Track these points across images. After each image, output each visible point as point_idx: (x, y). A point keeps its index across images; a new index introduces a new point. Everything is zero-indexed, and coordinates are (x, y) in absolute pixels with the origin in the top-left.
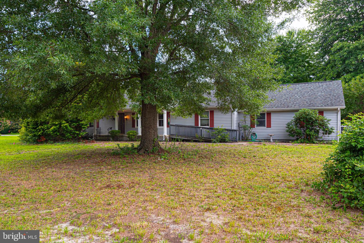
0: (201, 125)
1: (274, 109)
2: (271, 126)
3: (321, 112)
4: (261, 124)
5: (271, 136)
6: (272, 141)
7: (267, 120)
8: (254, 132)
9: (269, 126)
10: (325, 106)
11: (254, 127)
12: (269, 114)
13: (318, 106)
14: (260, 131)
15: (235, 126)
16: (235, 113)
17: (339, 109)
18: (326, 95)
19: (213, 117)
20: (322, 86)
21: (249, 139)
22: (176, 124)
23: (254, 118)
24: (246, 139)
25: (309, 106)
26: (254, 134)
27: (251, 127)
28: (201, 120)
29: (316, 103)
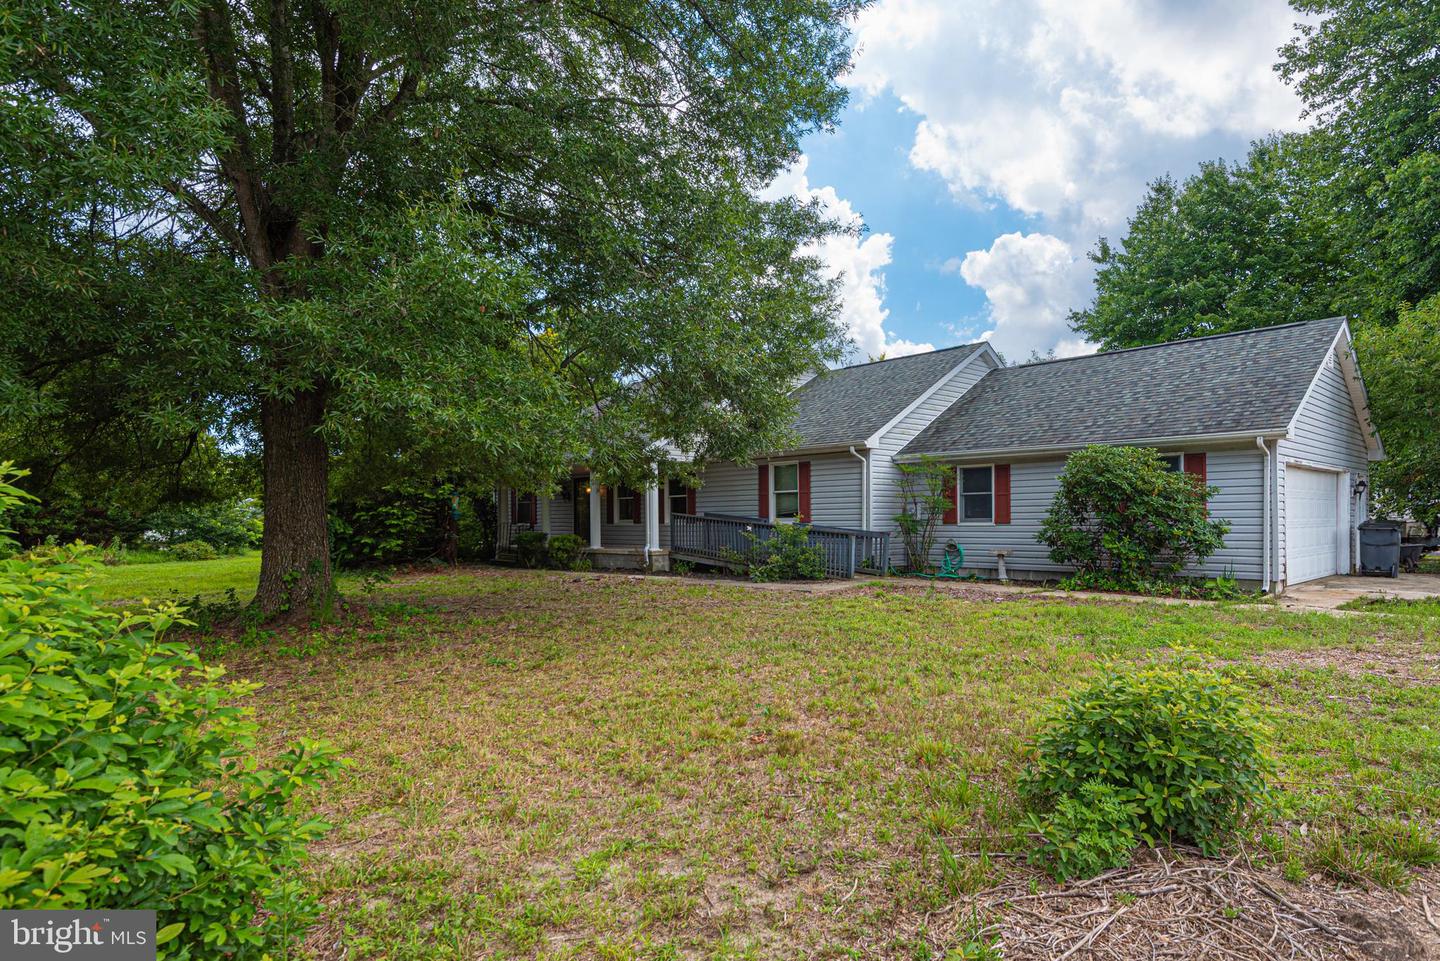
0: (779, 515)
1: (1016, 448)
2: (1013, 516)
3: (1196, 460)
4: (978, 508)
5: (1001, 556)
6: (1003, 576)
7: (997, 496)
8: (951, 538)
9: (1004, 518)
10: (1207, 429)
11: (956, 523)
12: (1004, 469)
13: (1176, 433)
14: (976, 537)
15: (874, 519)
16: (878, 469)
17: (1260, 441)
18: (1242, 384)
19: (808, 487)
20: (1253, 346)
21: (930, 567)
22: (708, 510)
23: (955, 487)
24: (913, 567)
25: (1141, 434)
26: (952, 549)
27: (946, 522)
28: (778, 495)
29: (1176, 420)
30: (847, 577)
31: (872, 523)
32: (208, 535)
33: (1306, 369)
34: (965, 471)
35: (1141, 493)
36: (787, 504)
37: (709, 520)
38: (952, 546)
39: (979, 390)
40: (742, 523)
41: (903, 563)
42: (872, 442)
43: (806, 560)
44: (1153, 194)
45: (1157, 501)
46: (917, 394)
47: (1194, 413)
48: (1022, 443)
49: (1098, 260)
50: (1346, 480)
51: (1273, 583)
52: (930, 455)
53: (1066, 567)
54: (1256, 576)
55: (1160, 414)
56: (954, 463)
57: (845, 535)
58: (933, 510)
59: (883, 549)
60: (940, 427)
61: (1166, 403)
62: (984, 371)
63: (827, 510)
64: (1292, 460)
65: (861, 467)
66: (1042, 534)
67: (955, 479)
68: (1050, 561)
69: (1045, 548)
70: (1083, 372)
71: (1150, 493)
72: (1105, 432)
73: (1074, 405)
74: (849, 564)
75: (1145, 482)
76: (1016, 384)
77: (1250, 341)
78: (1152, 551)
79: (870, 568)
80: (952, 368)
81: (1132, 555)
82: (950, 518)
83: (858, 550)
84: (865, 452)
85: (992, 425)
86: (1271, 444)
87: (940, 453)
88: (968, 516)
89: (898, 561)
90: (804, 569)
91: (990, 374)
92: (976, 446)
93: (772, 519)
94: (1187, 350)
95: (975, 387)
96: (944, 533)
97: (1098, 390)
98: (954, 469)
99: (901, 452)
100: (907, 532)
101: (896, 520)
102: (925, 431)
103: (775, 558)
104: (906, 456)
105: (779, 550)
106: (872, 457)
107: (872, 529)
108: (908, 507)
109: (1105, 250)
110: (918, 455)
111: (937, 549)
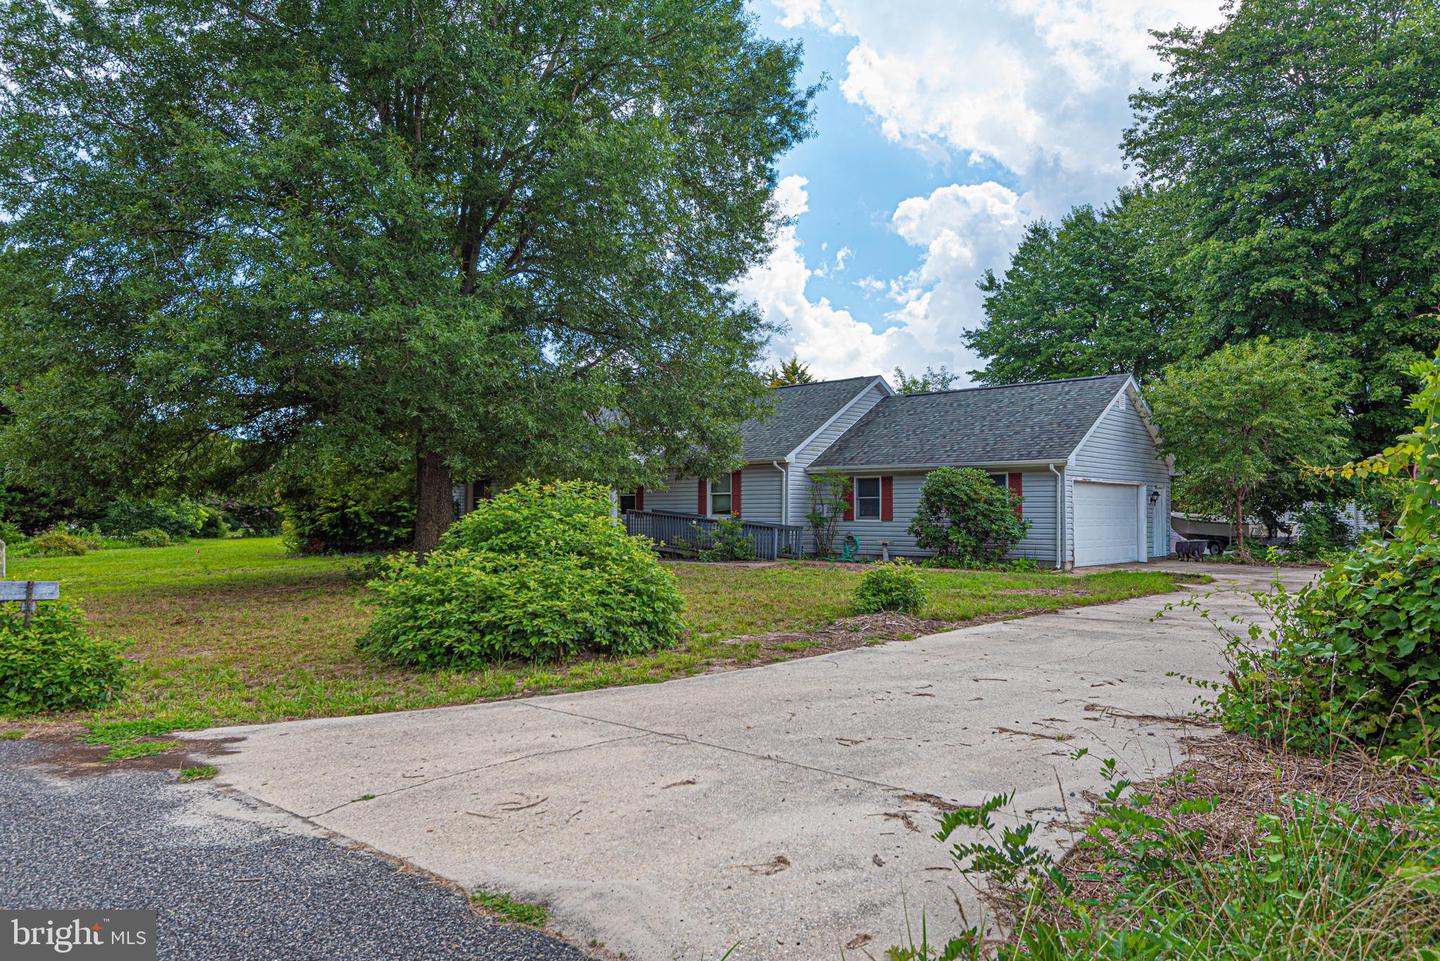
0: (714, 512)
1: (896, 466)
2: (893, 515)
3: (1016, 477)
4: (869, 509)
5: (885, 544)
6: (886, 560)
7: (883, 500)
8: (849, 531)
9: (888, 516)
10: (1021, 457)
11: (853, 520)
12: (888, 480)
13: (1001, 459)
14: (867, 530)
15: (791, 516)
16: (794, 479)
17: (1052, 467)
18: (1051, 424)
19: (739, 491)
20: (1067, 393)
21: (834, 554)
22: (655, 507)
23: (852, 493)
24: (820, 553)
25: (980, 458)
26: (850, 539)
27: (845, 519)
28: (714, 496)
29: (1004, 449)
30: (771, 558)
31: (789, 519)
32: (163, 523)
33: (1092, 415)
34: (860, 481)
35: (973, 500)
36: (722, 503)
37: (655, 514)
38: (850, 538)
39: (873, 415)
40: (688, 518)
41: (812, 551)
42: (790, 458)
43: (741, 547)
44: (1030, 235)
45: (982, 506)
46: (824, 420)
47: (1016, 445)
48: (901, 461)
49: (985, 288)
50: (1144, 490)
51: (1063, 563)
52: (834, 468)
53: (927, 551)
54: (1051, 558)
55: (995, 444)
56: (851, 476)
57: (770, 528)
58: (836, 510)
59: (798, 540)
60: (842, 445)
61: (1001, 436)
62: (879, 398)
63: (754, 508)
64: (1080, 479)
65: (781, 477)
66: (912, 528)
67: (852, 487)
68: (917, 548)
69: (913, 539)
70: (951, 405)
71: (978, 501)
72: (958, 456)
73: (941, 432)
74: (773, 549)
75: (976, 493)
76: (902, 411)
77: (1067, 389)
78: (982, 540)
79: (788, 554)
80: (852, 398)
81: (967, 543)
82: (848, 516)
83: (779, 540)
84: (784, 465)
85: (879, 446)
86: (1060, 468)
87: (841, 467)
88: (864, 514)
89: (810, 549)
90: (741, 554)
91: (883, 401)
92: (868, 463)
93: (709, 515)
94: (1025, 393)
95: (871, 411)
96: (844, 528)
97: (959, 421)
98: (851, 480)
99: (812, 465)
100: (816, 526)
101: (808, 517)
102: (830, 448)
103: (718, 544)
104: (816, 468)
105: (720, 539)
106: (790, 469)
107: (789, 524)
108: (817, 507)
109: (991, 280)
110: (825, 468)
111: (839, 539)
